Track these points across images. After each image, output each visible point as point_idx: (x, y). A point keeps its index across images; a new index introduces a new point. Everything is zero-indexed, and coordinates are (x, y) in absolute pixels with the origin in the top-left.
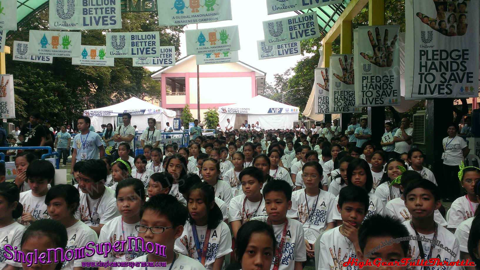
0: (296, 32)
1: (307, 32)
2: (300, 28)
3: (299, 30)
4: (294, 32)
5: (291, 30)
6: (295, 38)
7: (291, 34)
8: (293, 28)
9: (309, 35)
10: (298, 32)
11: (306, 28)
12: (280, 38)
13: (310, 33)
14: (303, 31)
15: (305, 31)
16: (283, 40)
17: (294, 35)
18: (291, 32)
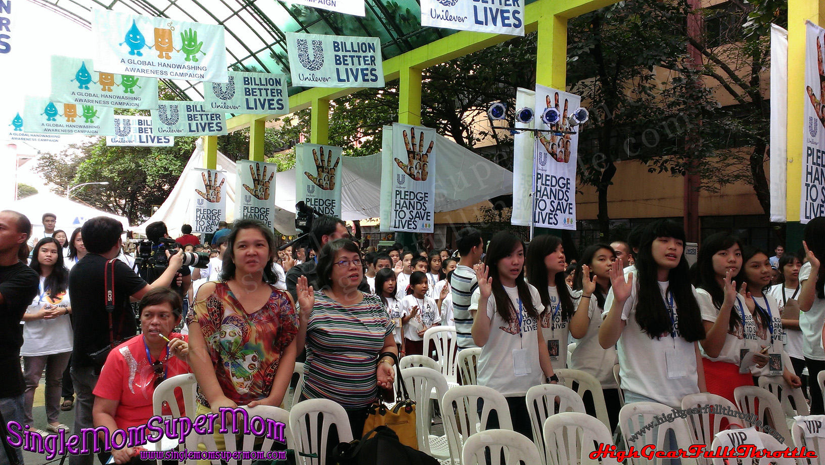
0: (197, 124)
1: (211, 125)
2: (202, 120)
3: (200, 121)
4: (194, 123)
5: (190, 120)
6: (195, 131)
7: (190, 124)
8: (193, 117)
9: (214, 130)
10: (199, 125)
11: (210, 121)
12: (174, 127)
13: (215, 128)
14: (205, 124)
15: (209, 124)
16: (178, 131)
17: (194, 128)
18: (190, 122)
